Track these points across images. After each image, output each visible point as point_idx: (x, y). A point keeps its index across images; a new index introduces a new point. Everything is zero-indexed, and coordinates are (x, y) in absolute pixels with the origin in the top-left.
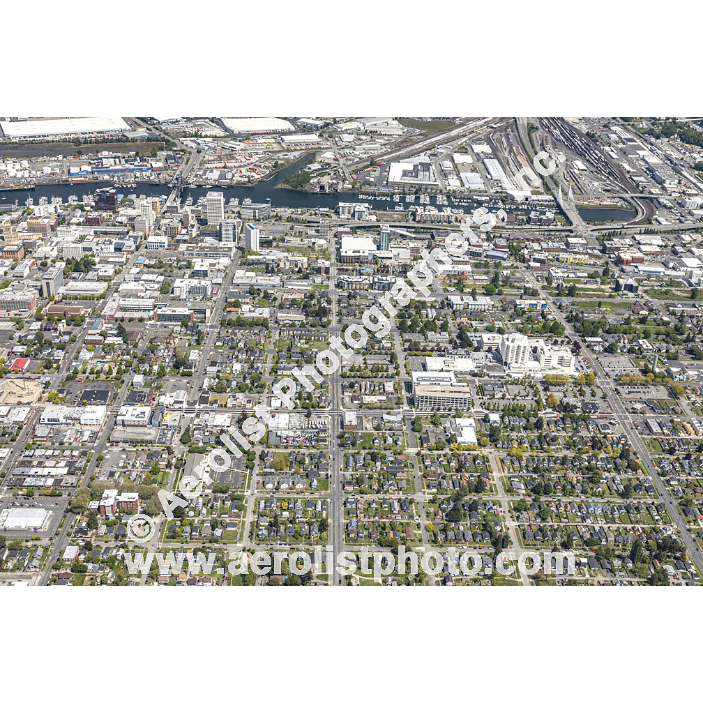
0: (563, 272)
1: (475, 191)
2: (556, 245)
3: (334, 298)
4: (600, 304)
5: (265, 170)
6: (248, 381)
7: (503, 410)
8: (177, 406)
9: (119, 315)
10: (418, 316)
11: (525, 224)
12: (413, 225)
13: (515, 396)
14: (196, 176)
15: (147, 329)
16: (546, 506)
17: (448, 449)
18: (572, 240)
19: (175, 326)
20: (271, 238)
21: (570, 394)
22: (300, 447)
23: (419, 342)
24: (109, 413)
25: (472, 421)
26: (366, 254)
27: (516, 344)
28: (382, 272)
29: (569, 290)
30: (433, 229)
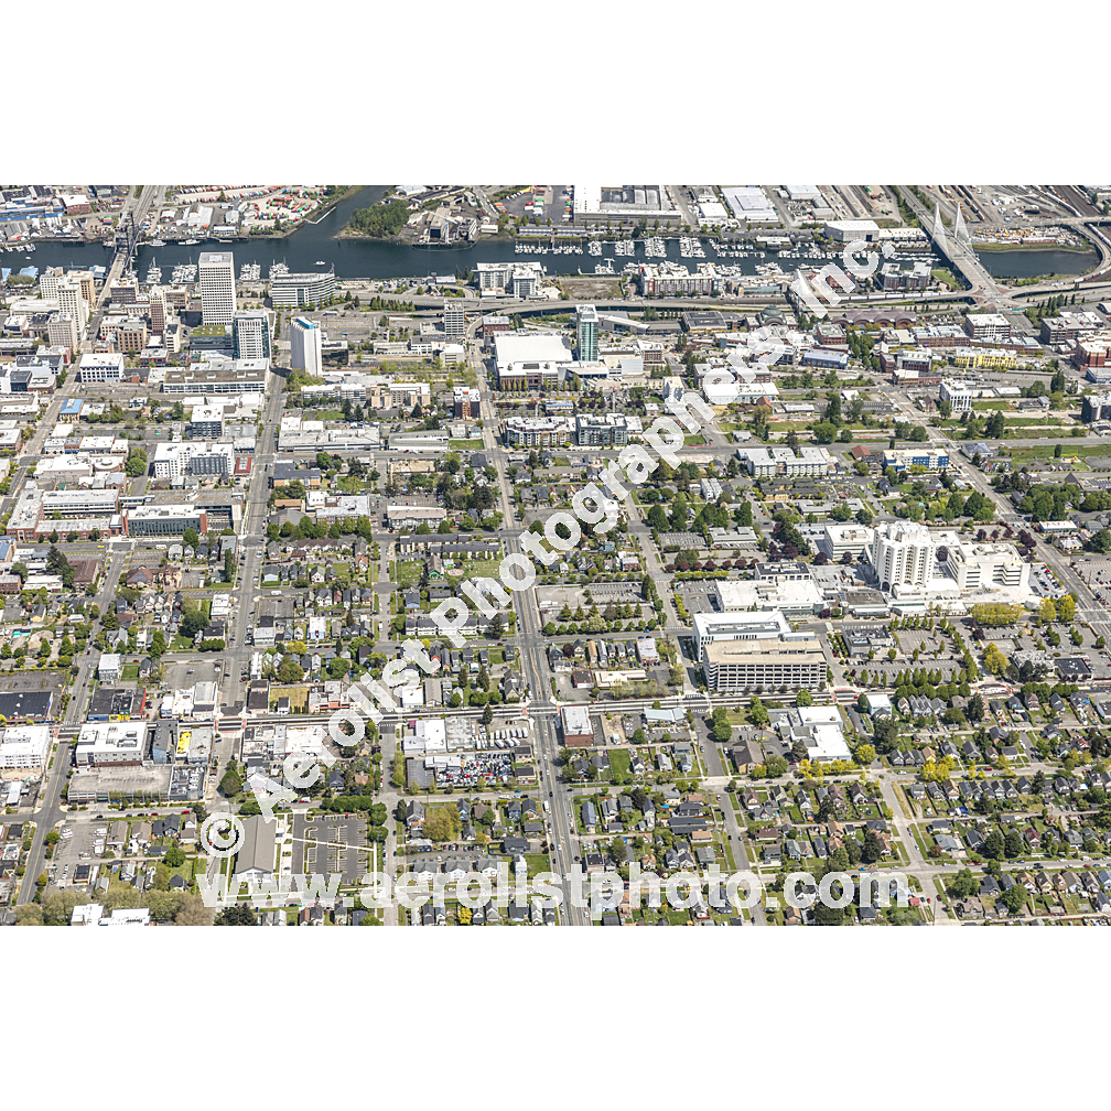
0: (970, 388)
1: (759, 225)
2: (945, 330)
3: (500, 467)
4: (1058, 452)
5: (308, 201)
6: (346, 655)
7: (894, 686)
8: (201, 716)
9: (46, 527)
10: (683, 494)
11: (872, 291)
12: (639, 304)
13: (915, 653)
14: (162, 221)
15: (111, 554)
16: (1014, 883)
17: (791, 775)
18: (978, 320)
19: (169, 544)
20: (345, 345)
21: (1026, 642)
22: (477, 789)
23: (696, 550)
24: (56, 741)
25: (832, 711)
26: (553, 370)
27: (906, 543)
28: (591, 406)
29: (988, 425)
30: (682, 310)
